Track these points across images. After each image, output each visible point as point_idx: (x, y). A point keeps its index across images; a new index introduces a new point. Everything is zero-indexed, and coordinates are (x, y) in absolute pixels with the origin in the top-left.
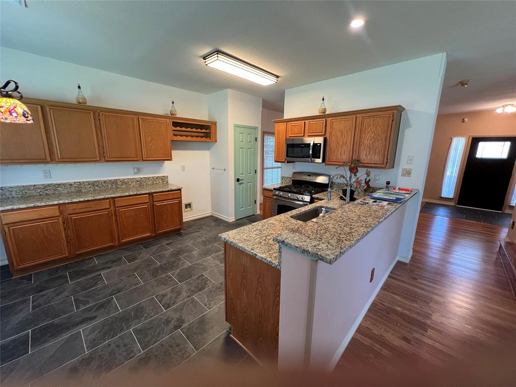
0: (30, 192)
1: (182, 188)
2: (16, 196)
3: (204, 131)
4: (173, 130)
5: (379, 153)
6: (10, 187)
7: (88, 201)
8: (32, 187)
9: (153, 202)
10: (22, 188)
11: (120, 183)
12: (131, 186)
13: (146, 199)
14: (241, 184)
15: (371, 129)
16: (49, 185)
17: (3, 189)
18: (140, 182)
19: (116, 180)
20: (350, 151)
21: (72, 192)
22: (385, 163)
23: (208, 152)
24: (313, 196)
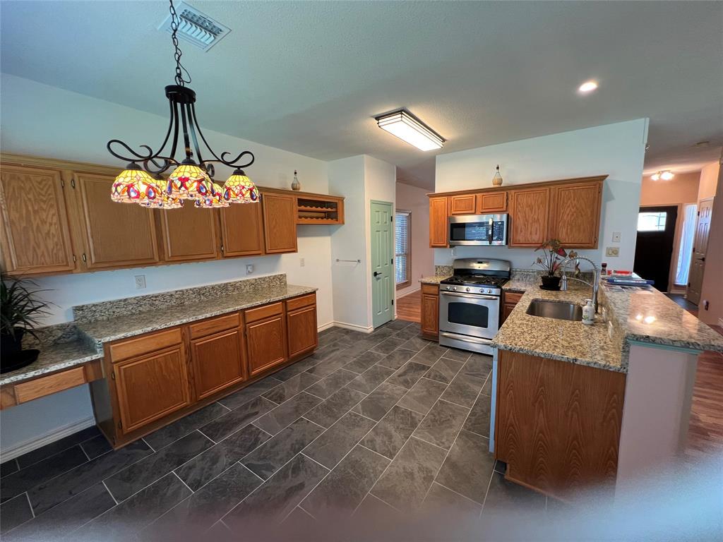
0: (119, 310)
1: (317, 289)
2: (101, 318)
3: (324, 209)
4: (299, 211)
5: (584, 231)
6: (94, 305)
7: (216, 317)
8: (123, 303)
9: (287, 311)
10: (108, 306)
11: (231, 288)
12: (245, 291)
13: (279, 308)
14: (378, 279)
15: (571, 202)
16: (144, 298)
17: (84, 308)
18: (256, 286)
19: (227, 284)
20: (544, 230)
21: (172, 306)
22: (593, 242)
23: (328, 238)
24: (503, 287)
